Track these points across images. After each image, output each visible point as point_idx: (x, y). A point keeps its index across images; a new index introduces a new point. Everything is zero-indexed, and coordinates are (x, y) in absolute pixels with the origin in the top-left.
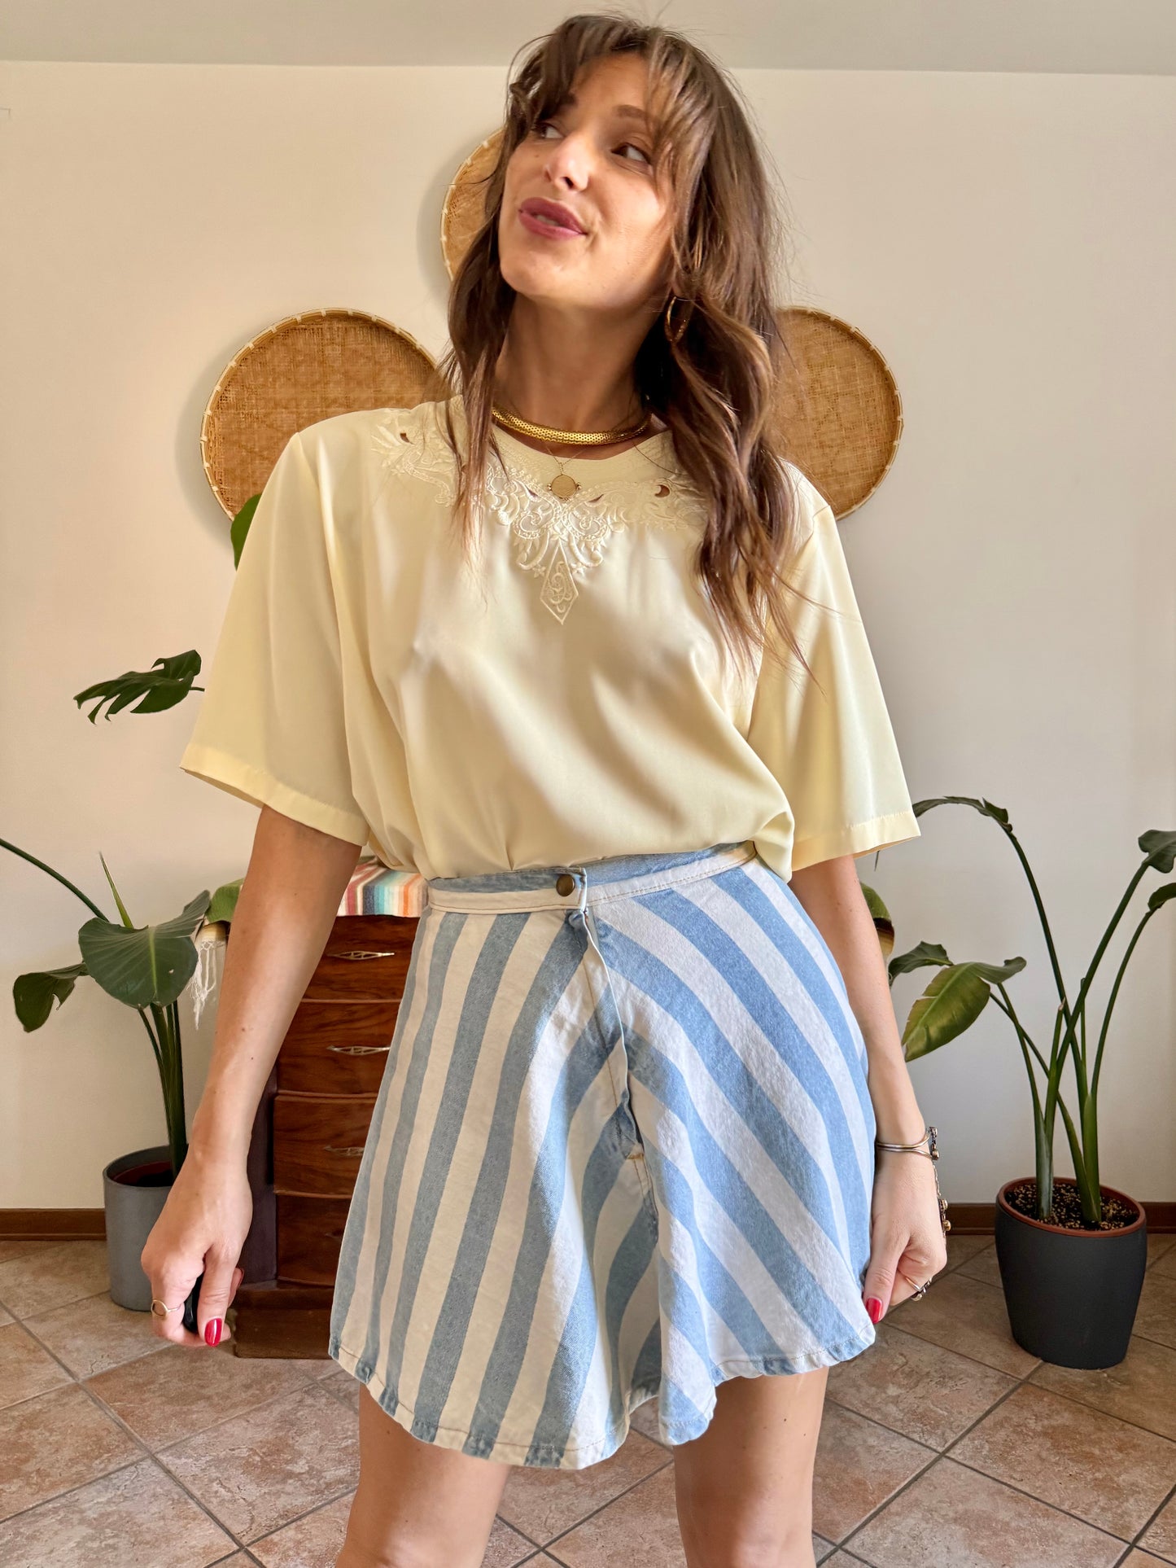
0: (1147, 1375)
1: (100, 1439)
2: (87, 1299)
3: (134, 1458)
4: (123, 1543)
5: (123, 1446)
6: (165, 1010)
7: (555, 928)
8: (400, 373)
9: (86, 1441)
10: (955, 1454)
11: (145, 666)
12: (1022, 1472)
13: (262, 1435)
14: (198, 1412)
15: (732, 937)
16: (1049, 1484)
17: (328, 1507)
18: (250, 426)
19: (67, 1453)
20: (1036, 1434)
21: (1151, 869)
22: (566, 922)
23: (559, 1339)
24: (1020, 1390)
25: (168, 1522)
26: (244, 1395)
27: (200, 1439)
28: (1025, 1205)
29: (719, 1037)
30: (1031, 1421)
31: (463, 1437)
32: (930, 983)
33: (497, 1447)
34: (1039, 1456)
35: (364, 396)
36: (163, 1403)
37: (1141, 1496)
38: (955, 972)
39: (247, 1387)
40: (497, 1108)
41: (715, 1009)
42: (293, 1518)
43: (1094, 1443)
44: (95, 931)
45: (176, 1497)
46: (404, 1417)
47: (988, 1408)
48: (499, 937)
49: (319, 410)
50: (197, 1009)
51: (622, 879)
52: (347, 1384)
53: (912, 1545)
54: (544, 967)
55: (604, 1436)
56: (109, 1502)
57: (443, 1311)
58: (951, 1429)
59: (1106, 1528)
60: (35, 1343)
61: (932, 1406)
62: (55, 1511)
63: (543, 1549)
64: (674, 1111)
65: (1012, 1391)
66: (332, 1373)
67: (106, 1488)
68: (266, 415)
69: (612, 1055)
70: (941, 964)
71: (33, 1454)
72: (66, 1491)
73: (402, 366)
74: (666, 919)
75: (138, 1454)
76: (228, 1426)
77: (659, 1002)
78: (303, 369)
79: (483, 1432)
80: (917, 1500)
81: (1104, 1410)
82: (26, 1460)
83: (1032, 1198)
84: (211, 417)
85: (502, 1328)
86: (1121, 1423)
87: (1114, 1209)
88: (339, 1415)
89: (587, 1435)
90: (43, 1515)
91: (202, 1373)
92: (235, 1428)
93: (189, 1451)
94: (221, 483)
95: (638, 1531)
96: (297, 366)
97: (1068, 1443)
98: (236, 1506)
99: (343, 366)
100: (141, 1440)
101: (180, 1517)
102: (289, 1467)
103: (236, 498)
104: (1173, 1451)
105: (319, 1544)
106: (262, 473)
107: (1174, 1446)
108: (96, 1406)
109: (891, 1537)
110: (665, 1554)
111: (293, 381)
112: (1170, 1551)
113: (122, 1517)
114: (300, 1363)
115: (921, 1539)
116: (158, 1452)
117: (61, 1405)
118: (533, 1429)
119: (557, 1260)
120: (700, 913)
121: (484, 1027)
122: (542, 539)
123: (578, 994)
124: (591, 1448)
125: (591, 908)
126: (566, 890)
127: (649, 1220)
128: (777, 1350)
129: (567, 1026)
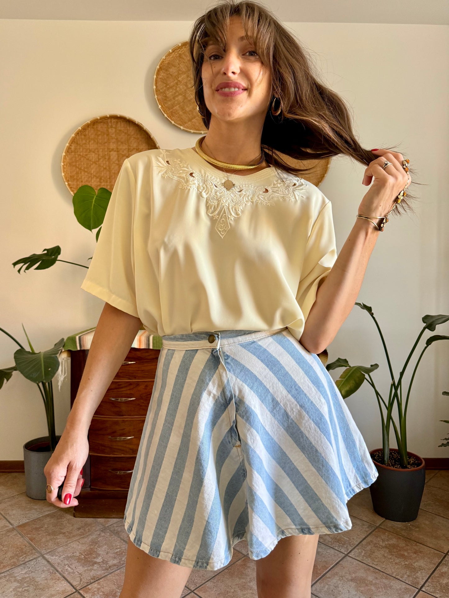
0: (425, 524)
1: (22, 549)
2: (18, 495)
3: (35, 556)
4: (31, 589)
5: (31, 552)
6: (47, 384)
7: (207, 356)
8: (138, 139)
9: (17, 550)
10: (351, 555)
11: (39, 252)
12: (377, 562)
13: (84, 548)
14: (60, 538)
15: (278, 360)
16: (388, 566)
17: (110, 575)
18: (80, 159)
19: (10, 554)
20: (383, 547)
21: (427, 330)
22: (212, 353)
23: (207, 519)
24: (376, 530)
25: (49, 581)
26: (78, 532)
27: (61, 549)
28: (378, 459)
29: (273, 399)
30: (381, 542)
31: (170, 556)
32: (342, 373)
33: (183, 560)
34: (384, 556)
35: (124, 148)
36: (46, 535)
37: (423, 571)
38: (351, 369)
39: (79, 529)
40: (185, 426)
41: (271, 388)
42: (96, 579)
43: (406, 550)
44: (20, 354)
45: (52, 571)
46: (145, 548)
47: (364, 537)
48: (186, 359)
50: (60, 384)
51: (234, 337)
52: (118, 528)
53: (335, 590)
54: (203, 371)
55: (224, 557)
56: (26, 573)
57: (163, 506)
58: (350, 545)
59: (410, 583)
61: (343, 537)
62: (5, 577)
63: (193, 591)
65: (373, 531)
66: (111, 524)
67: (25, 568)
68: (86, 155)
69: (229, 406)
70: (346, 366)
72: (9, 569)
73: (139, 136)
75: (37, 555)
76: (72, 544)
77: (248, 386)
78: (100, 137)
79: (178, 554)
80: (337, 573)
81: (409, 538)
83: (381, 456)
84: (65, 156)
85: (185, 513)
86: (415, 543)
87: (413, 461)
88: (114, 540)
89: (218, 557)
91: (61, 524)
92: (74, 545)
93: (57, 554)
94: (69, 181)
95: (230, 584)
96: (98, 136)
97: (395, 550)
98: (75, 575)
99: (116, 136)
100: (38, 549)
101: (53, 579)
102: (95, 560)
103: (74, 187)
104: (435, 554)
105: (107, 589)
106: (84, 178)
107: (436, 552)
108: (20, 536)
109: (327, 586)
110: (240, 593)
111: (96, 142)
112: (434, 592)
113: (30, 579)
114: (99, 520)
115: (338, 587)
116: (44, 554)
117: (7, 536)
118: (197, 554)
119: (206, 488)
120: (265, 350)
121: (181, 395)
122: (218, 205)
123: (216, 382)
124: (219, 562)
125: (222, 348)
126: (212, 341)
127: (242, 471)
128: (306, 524)
129: (212, 395)
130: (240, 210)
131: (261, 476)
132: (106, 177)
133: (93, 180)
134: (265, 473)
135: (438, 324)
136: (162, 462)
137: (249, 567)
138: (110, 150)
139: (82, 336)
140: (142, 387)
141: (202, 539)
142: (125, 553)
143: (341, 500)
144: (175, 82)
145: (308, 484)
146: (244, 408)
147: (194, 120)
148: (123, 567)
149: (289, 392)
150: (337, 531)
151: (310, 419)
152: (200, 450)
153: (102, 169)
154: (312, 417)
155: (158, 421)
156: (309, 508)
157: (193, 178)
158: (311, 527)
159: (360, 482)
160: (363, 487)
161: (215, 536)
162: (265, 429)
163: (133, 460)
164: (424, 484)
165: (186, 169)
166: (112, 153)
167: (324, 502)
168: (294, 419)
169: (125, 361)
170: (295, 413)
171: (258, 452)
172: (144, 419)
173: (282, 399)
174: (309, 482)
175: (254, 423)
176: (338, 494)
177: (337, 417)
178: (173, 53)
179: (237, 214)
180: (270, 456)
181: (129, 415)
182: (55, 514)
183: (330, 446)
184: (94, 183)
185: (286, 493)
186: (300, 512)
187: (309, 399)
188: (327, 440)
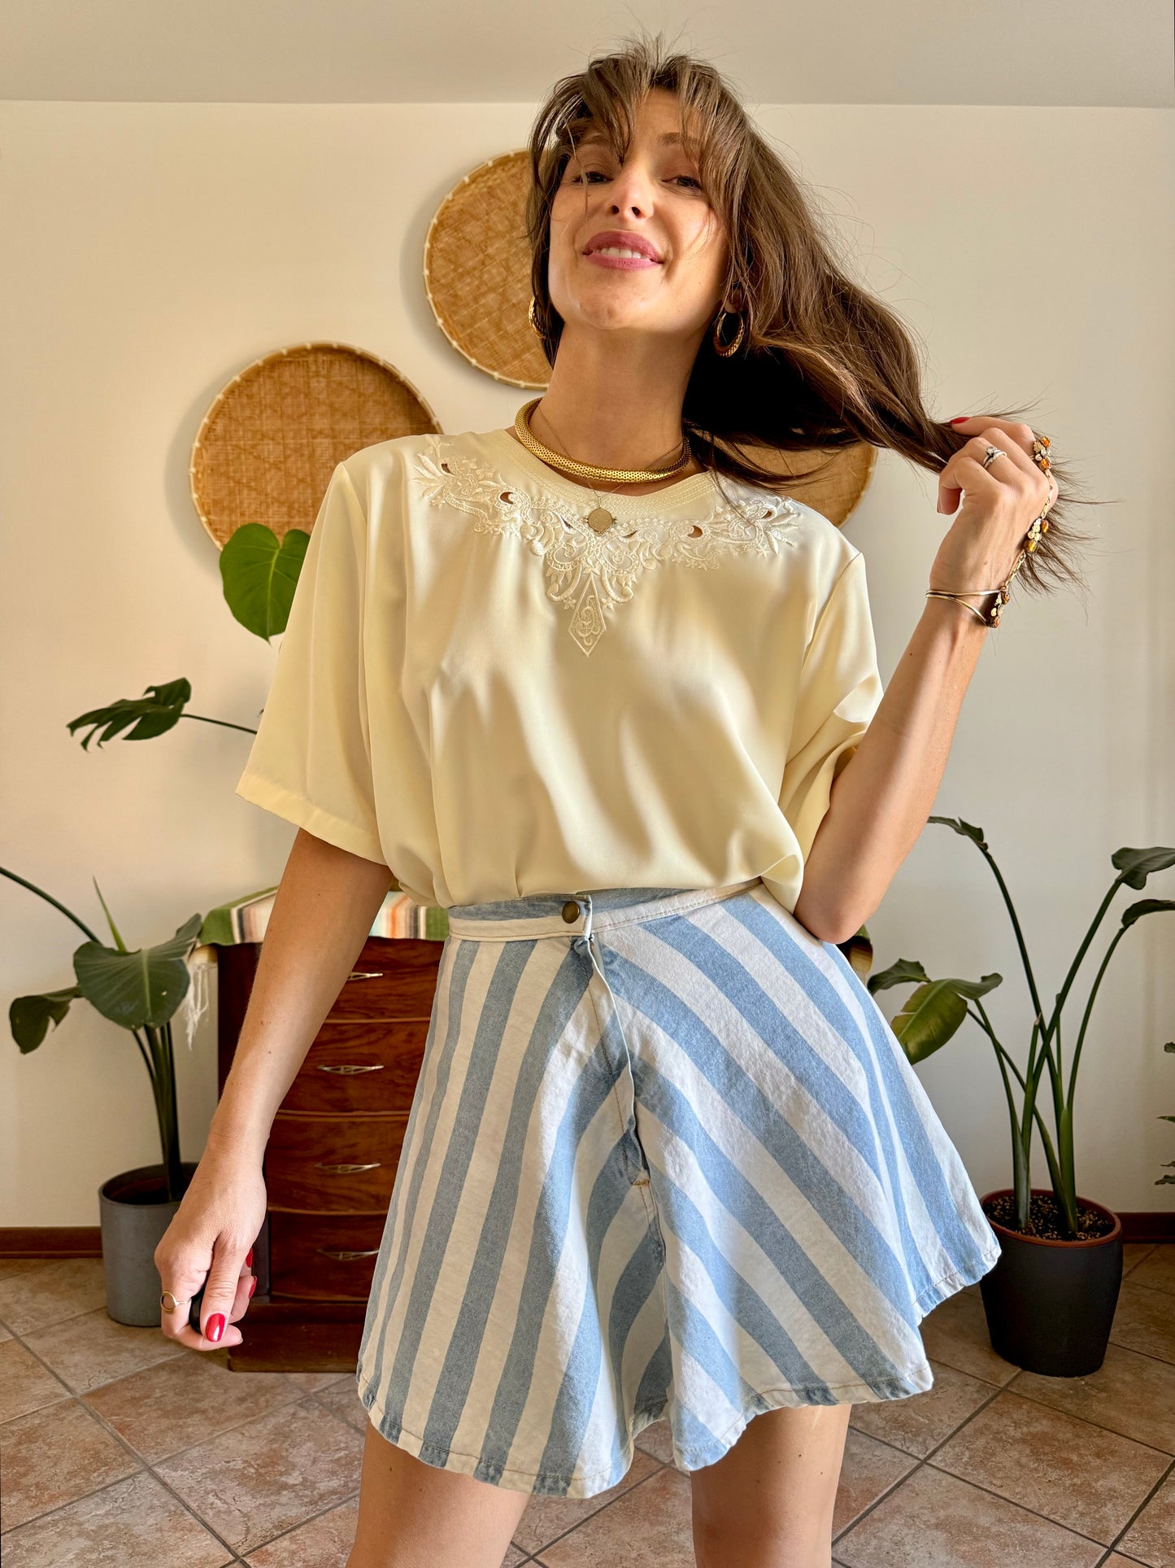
0: (1124, 1382)
1: (98, 1452)
2: (84, 1315)
3: (131, 1471)
4: (122, 1553)
5: (120, 1459)
6: (158, 1031)
7: (561, 955)
8: (385, 404)
9: (84, 1455)
10: (936, 1461)
11: (136, 694)
12: (1002, 1478)
13: (256, 1447)
14: (193, 1425)
15: (740, 961)
16: (1029, 1490)
17: (322, 1517)
18: (239, 457)
19: (66, 1466)
20: (1016, 1441)
21: (1123, 885)
22: (572, 949)
23: (564, 1369)
24: (1000, 1398)
25: (166, 1534)
26: (238, 1409)
27: (195, 1452)
28: (1003, 1216)
29: (730, 1063)
30: (1011, 1429)
31: (475, 1463)
32: (908, 999)
33: (505, 1473)
34: (1018, 1463)
35: (349, 427)
36: (159, 1417)
37: (1119, 1501)
38: (933, 988)
39: (242, 1400)
40: (508, 1135)
41: (724, 1034)
42: (286, 1529)
43: (1076, 1448)
44: (89, 954)
45: (173, 1509)
46: (411, 1443)
47: (968, 1415)
48: (508, 965)
49: (305, 441)
50: (190, 1030)
51: (627, 906)
52: (340, 1396)
53: (894, 1551)
54: (551, 994)
55: (610, 1465)
56: (107, 1514)
57: (455, 1336)
58: (933, 1436)
59: (1084, 1533)
60: (33, 1358)
61: (913, 1415)
62: (55, 1523)
63: (533, 1558)
64: (681, 1137)
65: (992, 1399)
66: (324, 1386)
67: (104, 1500)
68: (254, 446)
69: (619, 1081)
70: (919, 981)
71: (32, 1468)
72: (64, 1503)
73: (387, 397)
74: (672, 946)
75: (136, 1467)
76: (224, 1438)
77: (665, 1029)
78: (289, 400)
79: (492, 1458)
80: (899, 1507)
81: (1082, 1417)
82: (25, 1475)
83: (1009, 1210)
84: (199, 450)
85: (510, 1356)
86: (1099, 1430)
87: (1090, 1220)
88: (332, 1427)
89: (594, 1463)
90: (42, 1527)
91: (198, 1387)
92: (230, 1441)
93: (186, 1464)
94: (210, 514)
95: (627, 1539)
96: (284, 398)
97: (1047, 1449)
98: (231, 1517)
99: (328, 398)
100: (138, 1453)
101: (176, 1529)
102: (283, 1479)
103: (224, 528)
104: (1150, 1456)
105: (313, 1553)
106: (250, 504)
107: (1151, 1452)
108: (93, 1420)
109: (874, 1542)
110: (652, 1559)
111: (279, 413)
112: (1148, 1555)
113: (119, 1530)
114: (293, 1376)
115: (904, 1545)
116: (154, 1465)
117: (58, 1419)
118: (540, 1458)
119: (561, 1290)
120: (707, 938)
121: (496, 1055)
122: (575, 571)
123: (585, 1021)
124: (598, 1477)
125: (596, 934)
126: (571, 918)
127: (653, 1246)
128: (817, 1379)
129: (574, 1054)
130: (630, 583)
131: (701, 1258)
132: (305, 502)
133: (271, 512)
134: (711, 1250)
135: (1152, 871)
136: (450, 1227)
137: (676, 1494)
138: (315, 434)
139: (247, 909)
140: (399, 1037)
141: (554, 1420)
142: (359, 1460)
143: (903, 1317)
144: (477, 259)
145: (822, 1278)
146: (657, 1086)
147: (527, 356)
148: (355, 1497)
149: (769, 1043)
150: (897, 1396)
151: (822, 1112)
152: (545, 1193)
153: (295, 481)
154: (828, 1106)
155: (439, 1121)
156: (825, 1336)
157: (509, 505)
158: (830, 1385)
159: (955, 1270)
160: (961, 1285)
161: (587, 1411)
162: (710, 1139)
163: (377, 1224)
164: (1120, 1279)
165: (492, 483)
166: (318, 440)
167: (860, 1321)
168: (781, 1112)
169: (354, 970)
170: (784, 1097)
171: (692, 1198)
172: (404, 1118)
173: (751, 1063)
174: (822, 1272)
175: (681, 1125)
176: (898, 1300)
177: (894, 1105)
178: (473, 186)
179: (623, 594)
180: (723, 1207)
181: (367, 1110)
182: (180, 1363)
183: (876, 1178)
184: (273, 518)
185: (765, 1299)
186: (801, 1347)
187: (820, 1062)
188: (866, 1164)
